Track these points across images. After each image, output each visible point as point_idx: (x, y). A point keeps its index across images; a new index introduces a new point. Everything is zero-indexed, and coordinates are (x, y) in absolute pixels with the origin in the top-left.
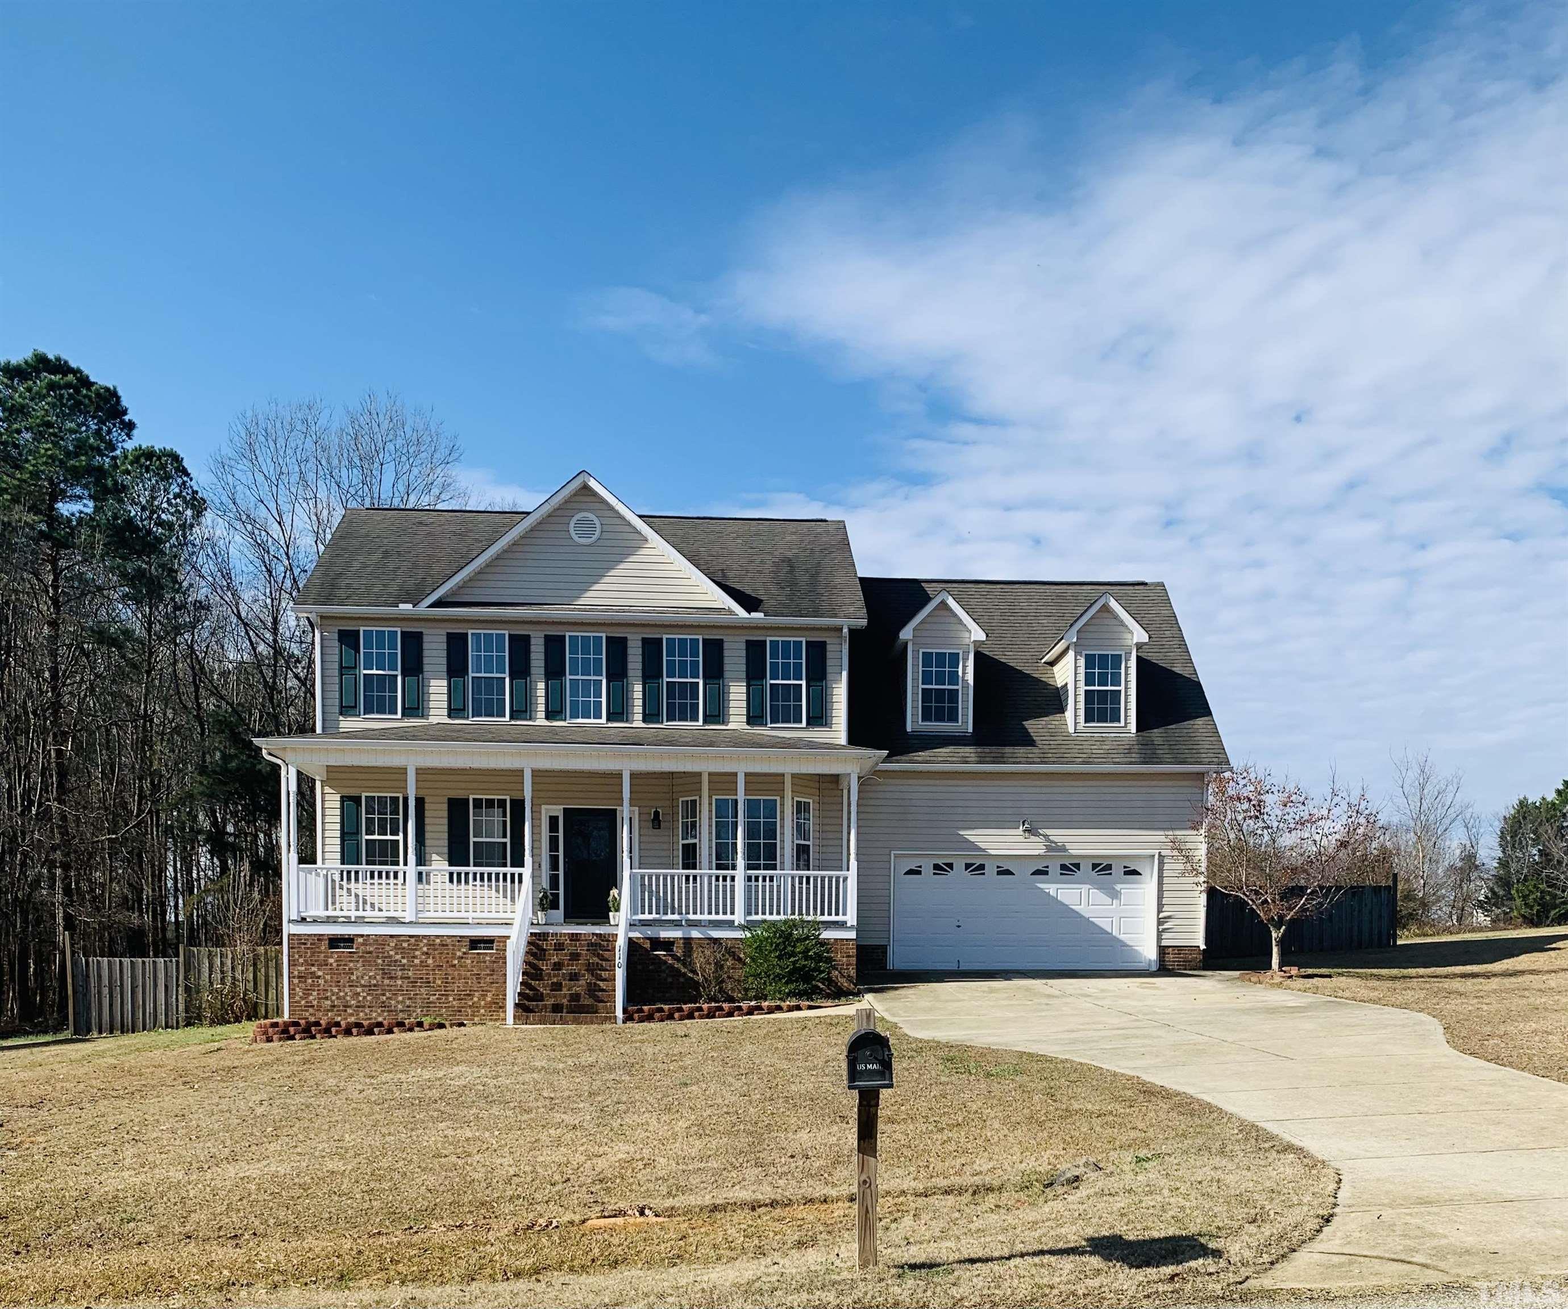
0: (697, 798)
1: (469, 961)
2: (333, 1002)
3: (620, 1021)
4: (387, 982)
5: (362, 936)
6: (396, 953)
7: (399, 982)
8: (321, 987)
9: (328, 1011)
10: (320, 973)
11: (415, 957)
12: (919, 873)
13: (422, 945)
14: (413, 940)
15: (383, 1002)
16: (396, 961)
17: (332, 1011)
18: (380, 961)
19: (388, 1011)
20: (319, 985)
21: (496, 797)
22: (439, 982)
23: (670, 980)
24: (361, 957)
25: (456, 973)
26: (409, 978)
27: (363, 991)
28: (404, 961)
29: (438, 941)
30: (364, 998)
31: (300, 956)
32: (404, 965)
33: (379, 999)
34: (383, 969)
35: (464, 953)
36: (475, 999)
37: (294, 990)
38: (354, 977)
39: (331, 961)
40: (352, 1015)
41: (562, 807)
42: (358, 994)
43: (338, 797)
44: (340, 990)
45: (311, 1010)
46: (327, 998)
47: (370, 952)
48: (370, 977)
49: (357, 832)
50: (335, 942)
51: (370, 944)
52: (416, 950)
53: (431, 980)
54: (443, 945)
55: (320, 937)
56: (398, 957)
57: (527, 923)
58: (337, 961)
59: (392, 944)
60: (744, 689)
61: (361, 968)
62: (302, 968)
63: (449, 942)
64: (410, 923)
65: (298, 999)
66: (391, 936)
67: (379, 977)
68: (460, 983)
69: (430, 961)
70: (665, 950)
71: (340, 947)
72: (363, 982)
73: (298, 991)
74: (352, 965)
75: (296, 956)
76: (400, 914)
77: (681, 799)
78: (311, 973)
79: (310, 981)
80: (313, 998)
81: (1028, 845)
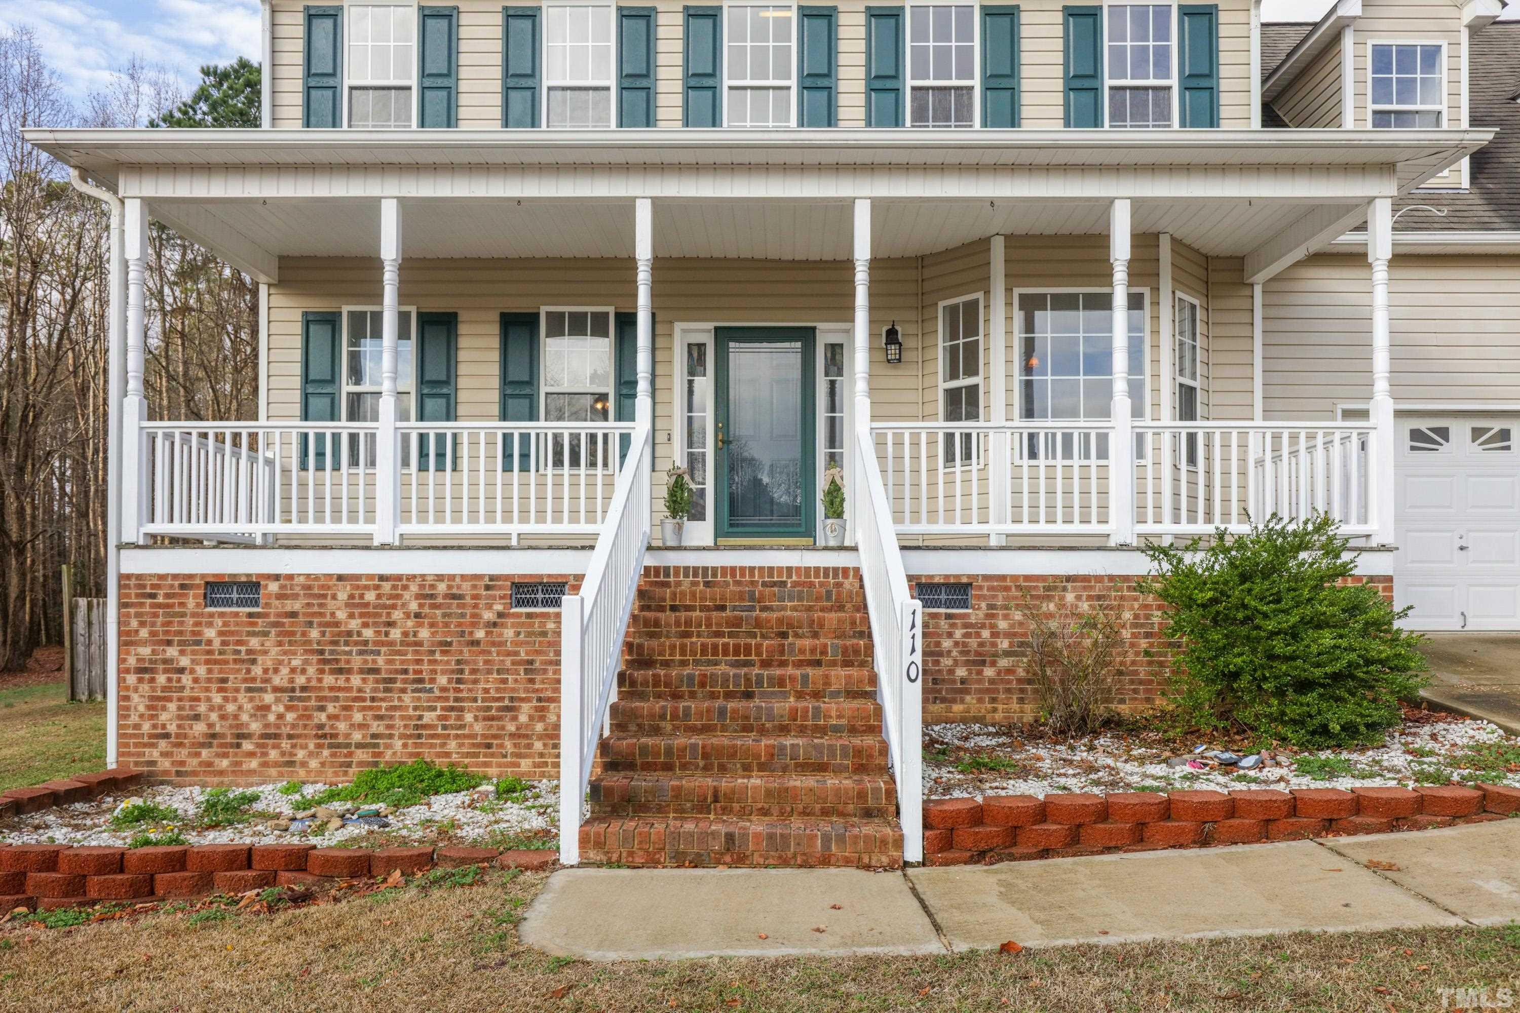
0: (980, 295)
1: (509, 633)
2: (210, 726)
4: (329, 680)
5: (277, 577)
6: (351, 616)
7: (356, 680)
8: (187, 693)
9: (202, 745)
10: (185, 662)
11: (391, 624)
13: (407, 595)
14: (387, 586)
15: (321, 726)
16: (349, 633)
17: (210, 745)
18: (314, 634)
19: (331, 746)
20: (183, 688)
21: (588, 308)
22: (443, 680)
23: (961, 672)
24: (276, 624)
25: (481, 659)
26: (376, 671)
27: (278, 700)
28: (368, 633)
29: (442, 587)
30: (280, 717)
31: (142, 624)
32: (366, 643)
33: (309, 717)
34: (322, 652)
35: (500, 615)
36: (523, 718)
37: (127, 698)
38: (257, 671)
39: (210, 633)
40: (252, 754)
41: (711, 325)
42: (267, 708)
43: (297, 315)
44: (226, 699)
45: (163, 744)
46: (197, 717)
47: (294, 615)
48: (293, 670)
49: (333, 379)
50: (218, 589)
51: (295, 597)
52: (394, 607)
53: (425, 675)
54: (454, 597)
55: (185, 582)
56: (354, 624)
57: (638, 544)
58: (221, 633)
59: (342, 596)
60: (1059, 99)
61: (274, 651)
62: (146, 651)
63: (466, 586)
64: (383, 547)
65: (134, 719)
66: (340, 578)
67: (311, 671)
68: (490, 682)
69: (424, 634)
70: (949, 604)
71: (228, 603)
72: (277, 681)
73: (139, 702)
74: (254, 642)
75: (134, 623)
76: (361, 528)
77: (941, 304)
78: (165, 661)
79: (161, 679)
80: (168, 716)
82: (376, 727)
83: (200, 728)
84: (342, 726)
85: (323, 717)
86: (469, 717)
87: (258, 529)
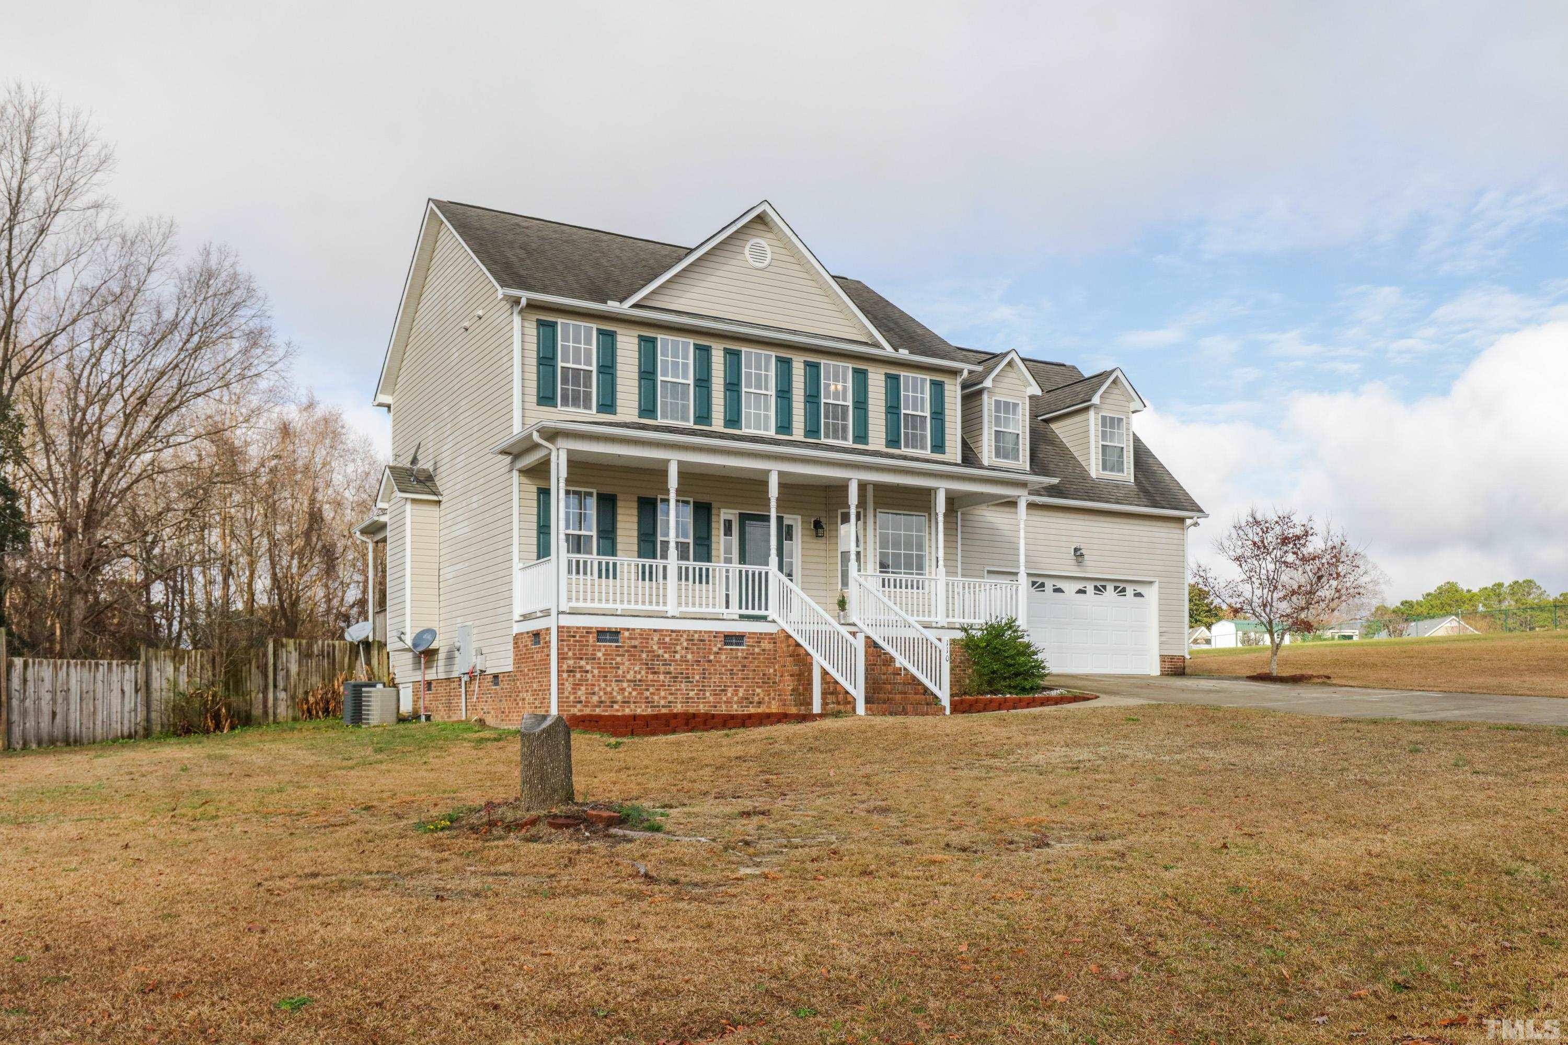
1: (723, 657)
2: (600, 697)
4: (651, 677)
5: (628, 630)
6: (659, 648)
7: (662, 677)
8: (590, 682)
9: (597, 705)
10: (588, 668)
11: (676, 652)
13: (682, 639)
14: (674, 635)
15: (647, 698)
16: (659, 656)
17: (600, 705)
18: (644, 656)
20: (588, 680)
21: (681, 498)
22: (697, 677)
24: (627, 651)
25: (712, 668)
26: (669, 673)
27: (629, 686)
28: (667, 656)
29: (696, 636)
30: (630, 693)
31: (569, 650)
32: (666, 660)
33: (642, 694)
34: (647, 664)
35: (720, 649)
36: (729, 695)
37: (562, 684)
38: (620, 672)
39: (599, 654)
42: (624, 689)
44: (607, 685)
45: (579, 706)
46: (594, 693)
47: (635, 647)
48: (635, 672)
50: (602, 634)
51: (636, 639)
52: (677, 644)
53: (690, 675)
54: (701, 641)
55: (588, 631)
56: (661, 652)
58: (604, 655)
59: (656, 639)
61: (627, 663)
62: (571, 662)
63: (706, 637)
64: (673, 617)
65: (566, 694)
66: (655, 631)
67: (643, 672)
68: (716, 679)
69: (689, 657)
71: (605, 641)
72: (629, 677)
73: (568, 686)
74: (619, 659)
75: (566, 649)
76: (661, 608)
78: (581, 667)
79: (578, 675)
80: (581, 693)
81: (1076, 568)
82: (671, 698)
83: (595, 699)
84: (656, 698)
85: (648, 694)
86: (708, 694)
87: (619, 607)
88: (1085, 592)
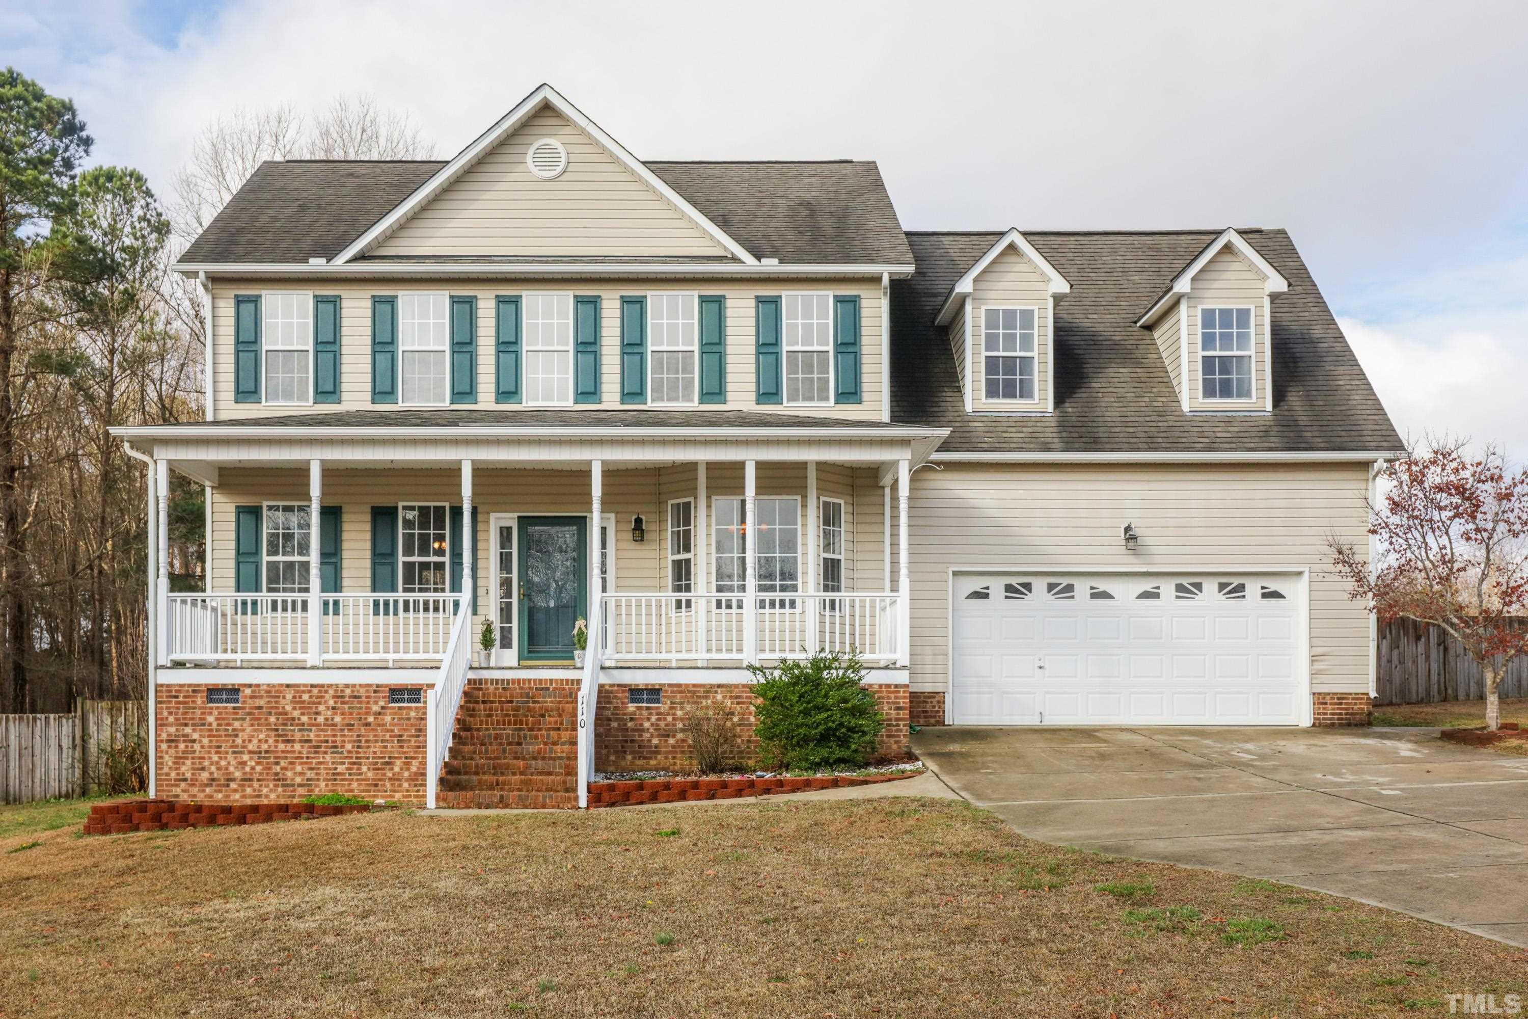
0: (691, 499)
2: (211, 774)
3: (583, 803)
4: (281, 746)
5: (250, 686)
6: (294, 708)
7: (297, 747)
8: (197, 754)
9: (207, 785)
10: (196, 736)
11: (318, 713)
12: (986, 596)
13: (327, 696)
14: (315, 691)
15: (277, 774)
16: (293, 719)
17: (211, 785)
18: (272, 719)
19: (283, 786)
20: (194, 752)
21: (432, 504)
22: (349, 746)
23: (655, 741)
24: (249, 714)
25: (371, 734)
26: (309, 741)
27: (251, 759)
28: (305, 719)
29: (348, 692)
30: (253, 768)
31: (170, 713)
32: (303, 724)
33: (270, 769)
34: (277, 730)
35: (383, 708)
36: (397, 769)
37: (161, 758)
38: (239, 741)
39: (211, 719)
40: (236, 791)
41: (516, 515)
42: (245, 763)
43: (232, 508)
44: (220, 758)
45: (183, 784)
46: (203, 769)
47: (260, 708)
48: (260, 741)
49: (257, 552)
50: (214, 692)
51: (261, 697)
52: (320, 703)
53: (338, 744)
54: (355, 697)
55: (195, 689)
56: (296, 714)
57: (464, 665)
58: (217, 719)
59: (289, 697)
60: (753, 359)
61: (249, 729)
62: (172, 730)
63: (362, 692)
64: (313, 668)
65: (166, 770)
66: (288, 686)
67: (271, 741)
68: (377, 748)
69: (338, 719)
70: (648, 701)
71: (221, 701)
72: (250, 747)
73: (168, 760)
74: (237, 724)
75: (165, 713)
76: (299, 656)
77: (670, 502)
78: (184, 736)
79: (182, 746)
80: (186, 769)
81: (1132, 559)
82: (310, 775)
83: (205, 775)
84: (289, 774)
85: (278, 768)
86: (364, 768)
87: (238, 657)
88: (1156, 596)
